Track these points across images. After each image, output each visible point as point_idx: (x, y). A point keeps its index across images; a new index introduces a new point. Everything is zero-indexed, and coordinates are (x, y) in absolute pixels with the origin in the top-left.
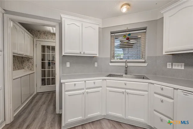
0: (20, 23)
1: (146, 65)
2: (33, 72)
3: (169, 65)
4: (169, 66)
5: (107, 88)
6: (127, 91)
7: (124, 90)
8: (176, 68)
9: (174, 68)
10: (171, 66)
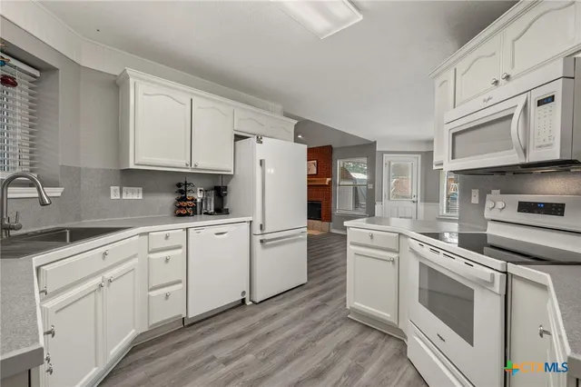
1: (59, 194)
3: (115, 191)
4: (114, 194)
8: (130, 197)
9: (124, 197)
10: (119, 194)
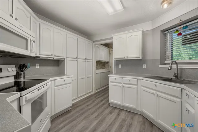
0: (102, 44)
2: (108, 71)
5: (142, 87)
6: (158, 93)
7: (154, 92)
